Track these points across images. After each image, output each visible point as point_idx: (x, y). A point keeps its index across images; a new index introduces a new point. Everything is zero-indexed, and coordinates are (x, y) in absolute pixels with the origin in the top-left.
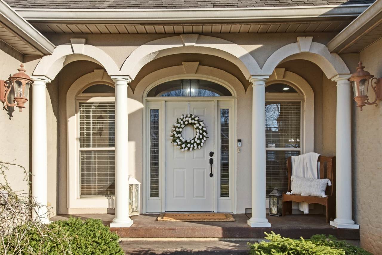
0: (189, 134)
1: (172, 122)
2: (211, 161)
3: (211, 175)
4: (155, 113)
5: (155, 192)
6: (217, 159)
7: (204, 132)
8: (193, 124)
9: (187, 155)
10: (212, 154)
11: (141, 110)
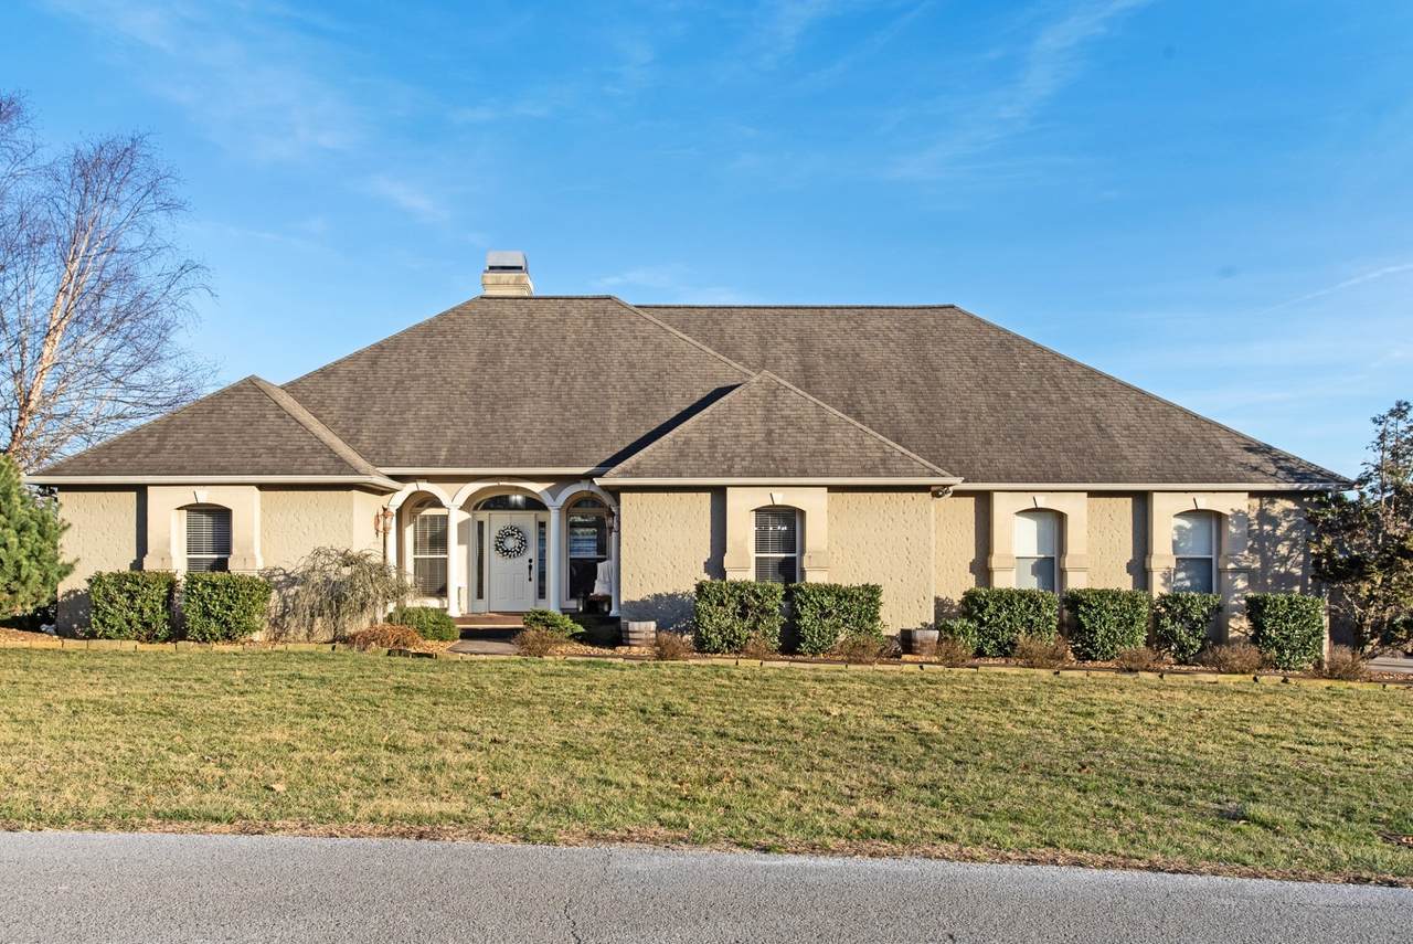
0: (511, 543)
1: (495, 533)
2: (530, 567)
3: (530, 580)
4: (481, 524)
5: (480, 596)
6: (535, 565)
7: (523, 542)
8: (513, 535)
9: (509, 562)
10: (530, 561)
11: (468, 520)
